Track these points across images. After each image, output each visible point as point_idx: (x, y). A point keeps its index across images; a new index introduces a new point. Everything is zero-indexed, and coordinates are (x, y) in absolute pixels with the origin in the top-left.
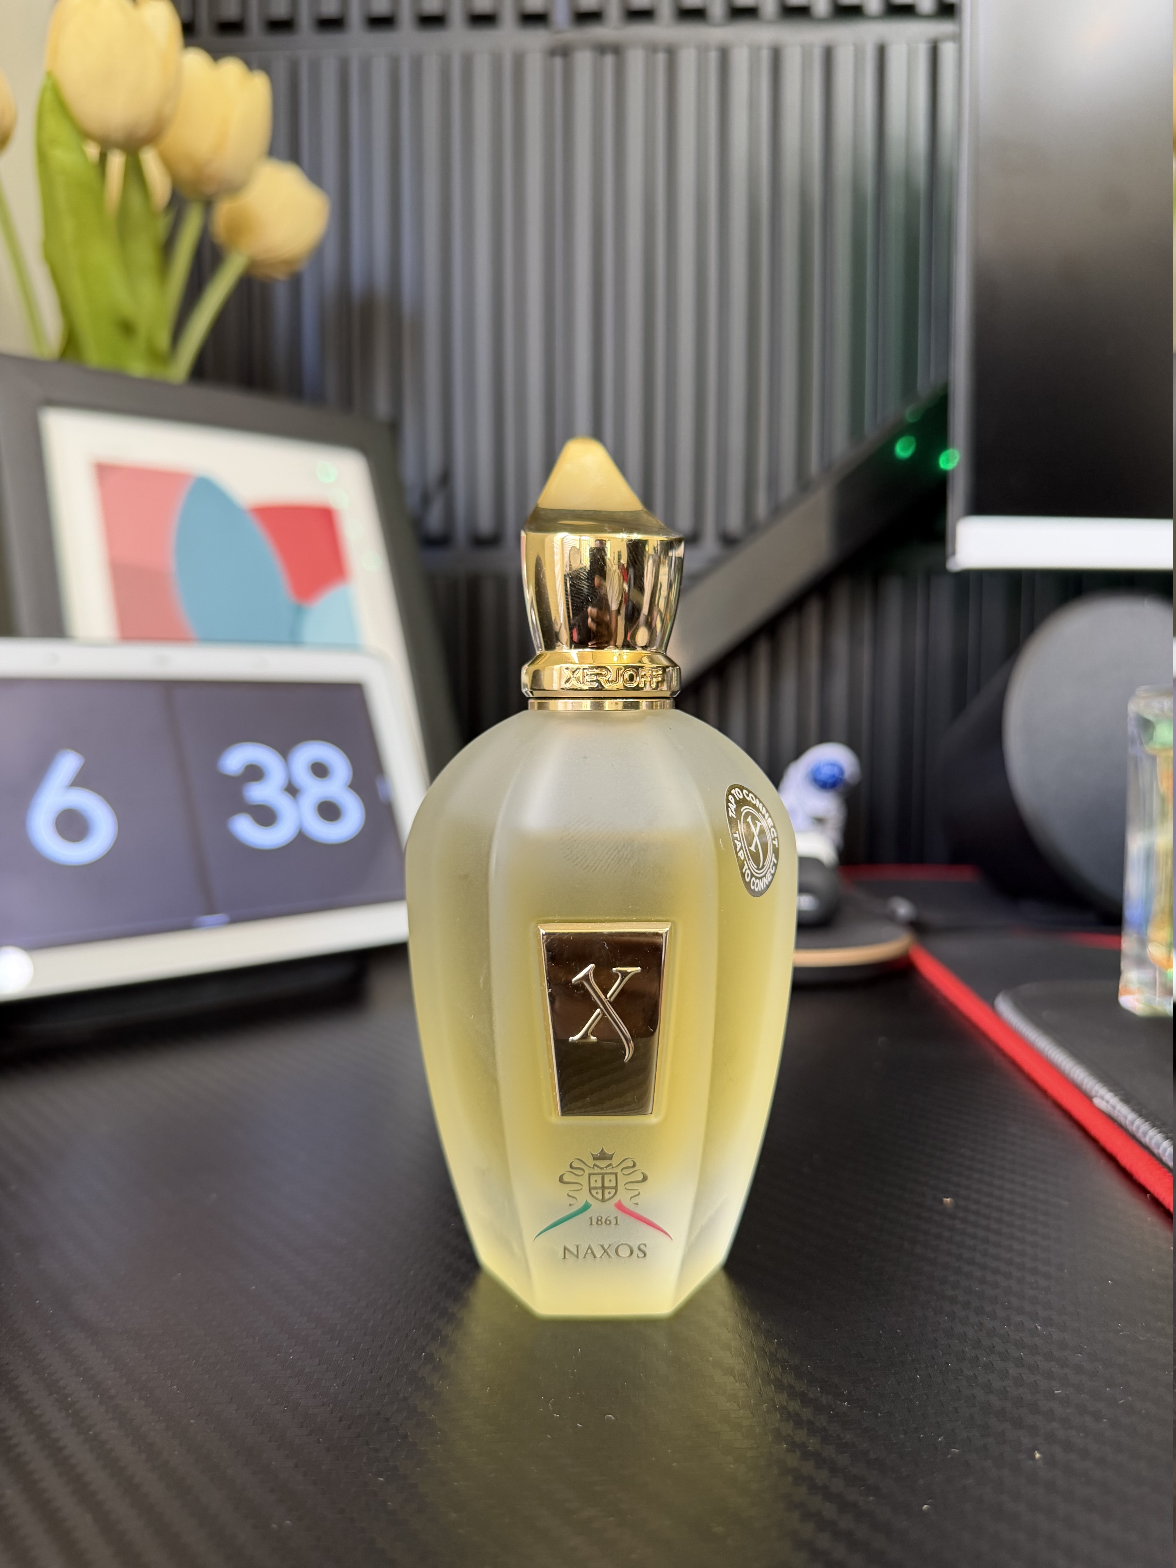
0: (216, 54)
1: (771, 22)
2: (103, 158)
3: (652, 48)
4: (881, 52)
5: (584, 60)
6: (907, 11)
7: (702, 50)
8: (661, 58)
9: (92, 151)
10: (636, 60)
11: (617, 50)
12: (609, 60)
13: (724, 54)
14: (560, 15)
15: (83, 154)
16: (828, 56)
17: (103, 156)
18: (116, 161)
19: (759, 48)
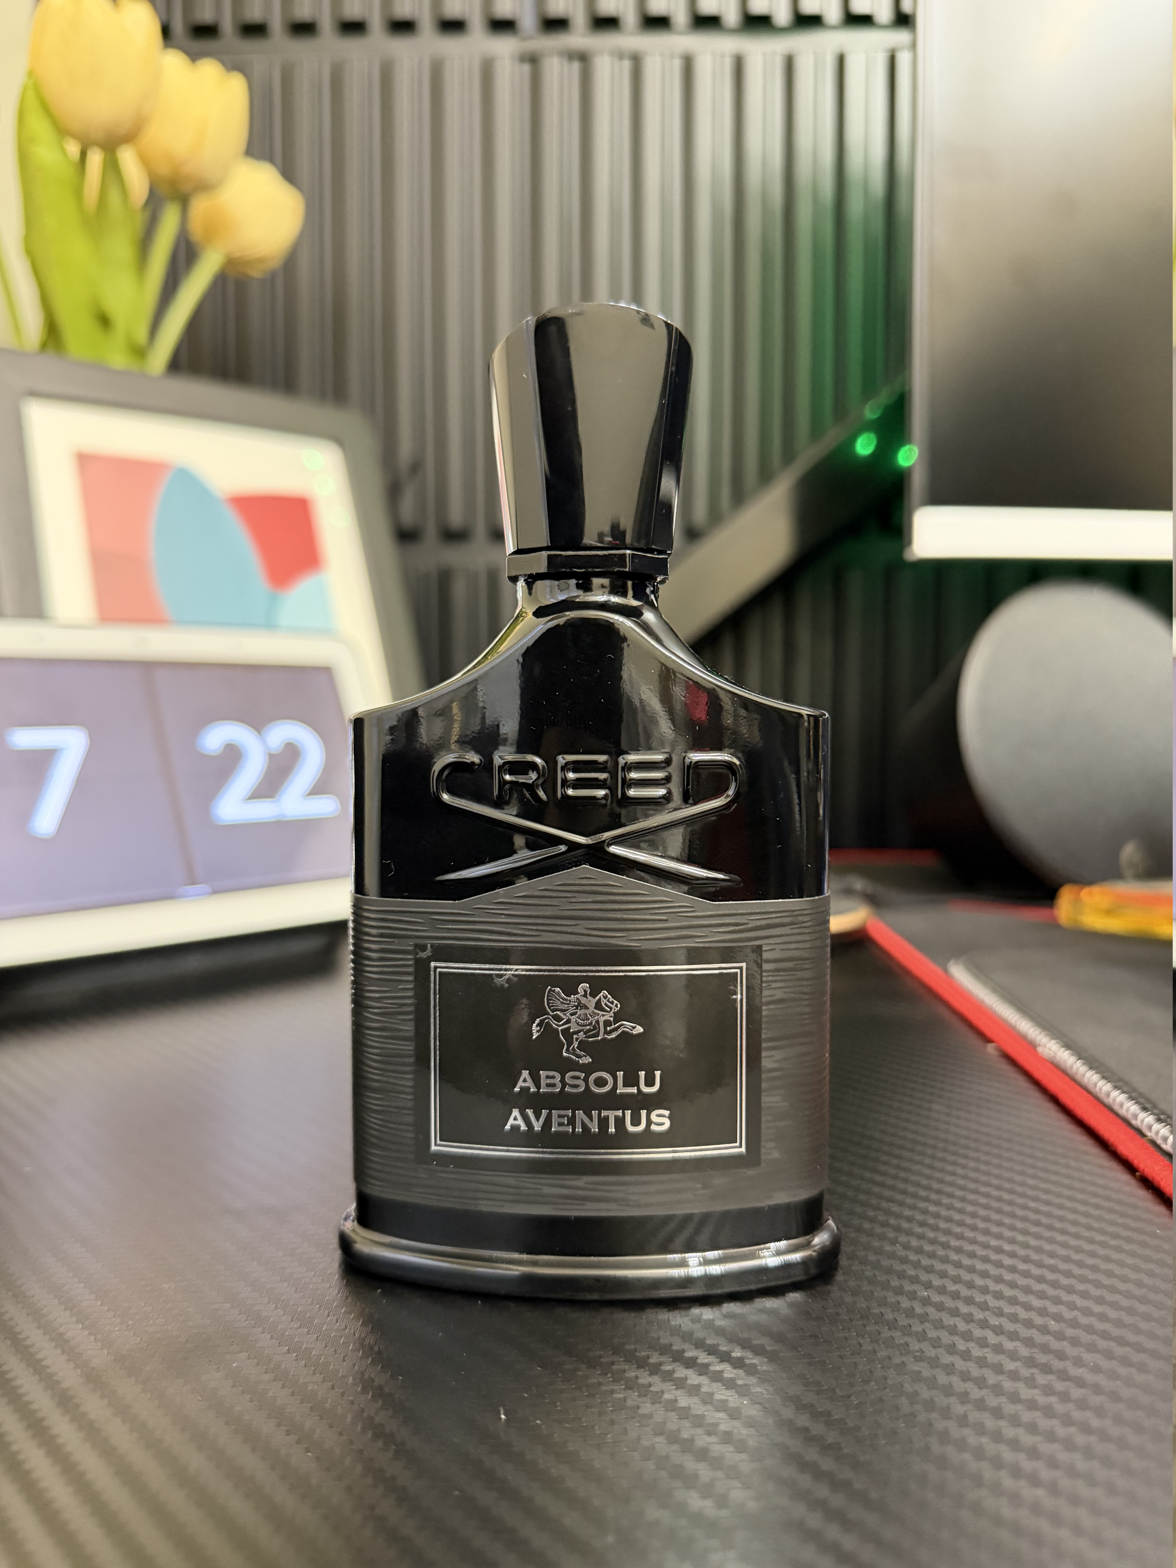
1: (733, 31)
2: (83, 156)
3: (617, 56)
4: (841, 61)
5: (554, 67)
6: (865, 20)
7: (666, 57)
8: (627, 64)
9: (73, 149)
10: (604, 66)
11: (585, 57)
12: (576, 66)
13: (688, 62)
14: (528, 21)
15: (64, 152)
16: (789, 65)
17: (83, 154)
18: (95, 159)
19: (723, 56)
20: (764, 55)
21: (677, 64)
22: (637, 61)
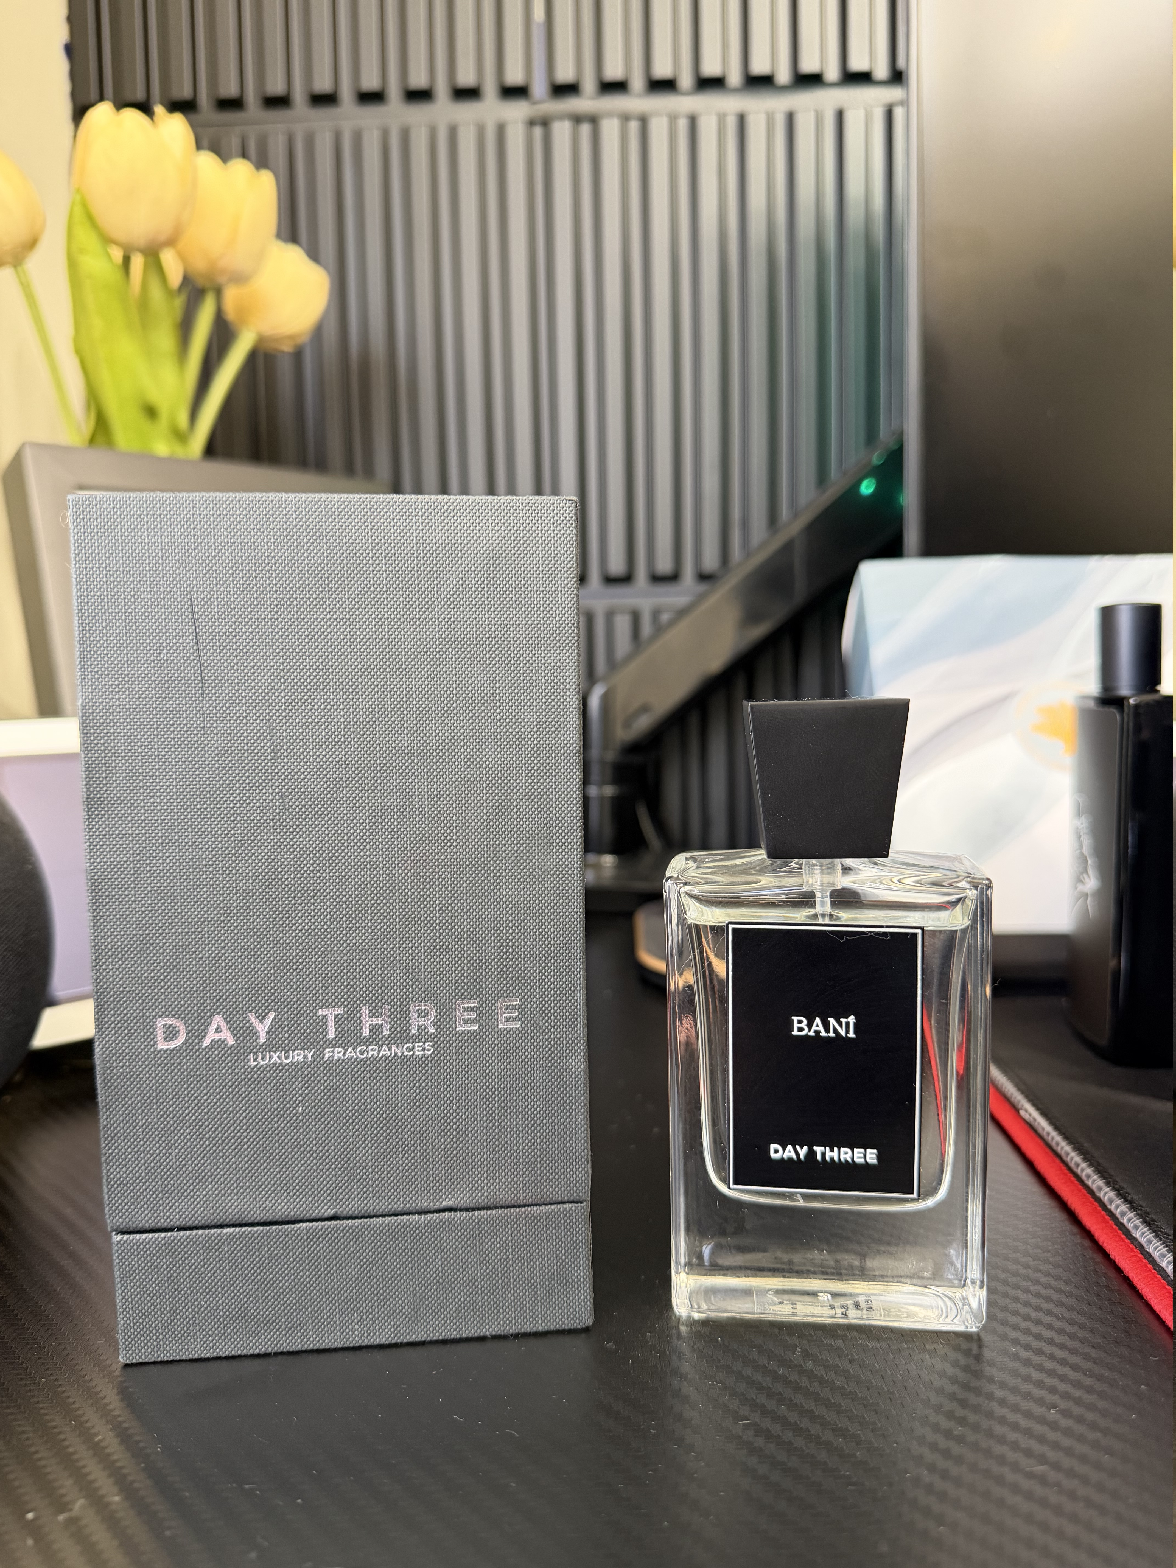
0: (224, 155)
1: (736, 90)
2: (127, 260)
3: (625, 118)
4: (840, 116)
5: (562, 131)
7: (673, 119)
8: (634, 126)
9: (117, 255)
10: (610, 129)
11: (594, 120)
12: (585, 129)
13: (693, 121)
14: (539, 87)
15: (108, 258)
16: (790, 121)
19: (726, 115)
20: (766, 110)
22: (644, 123)
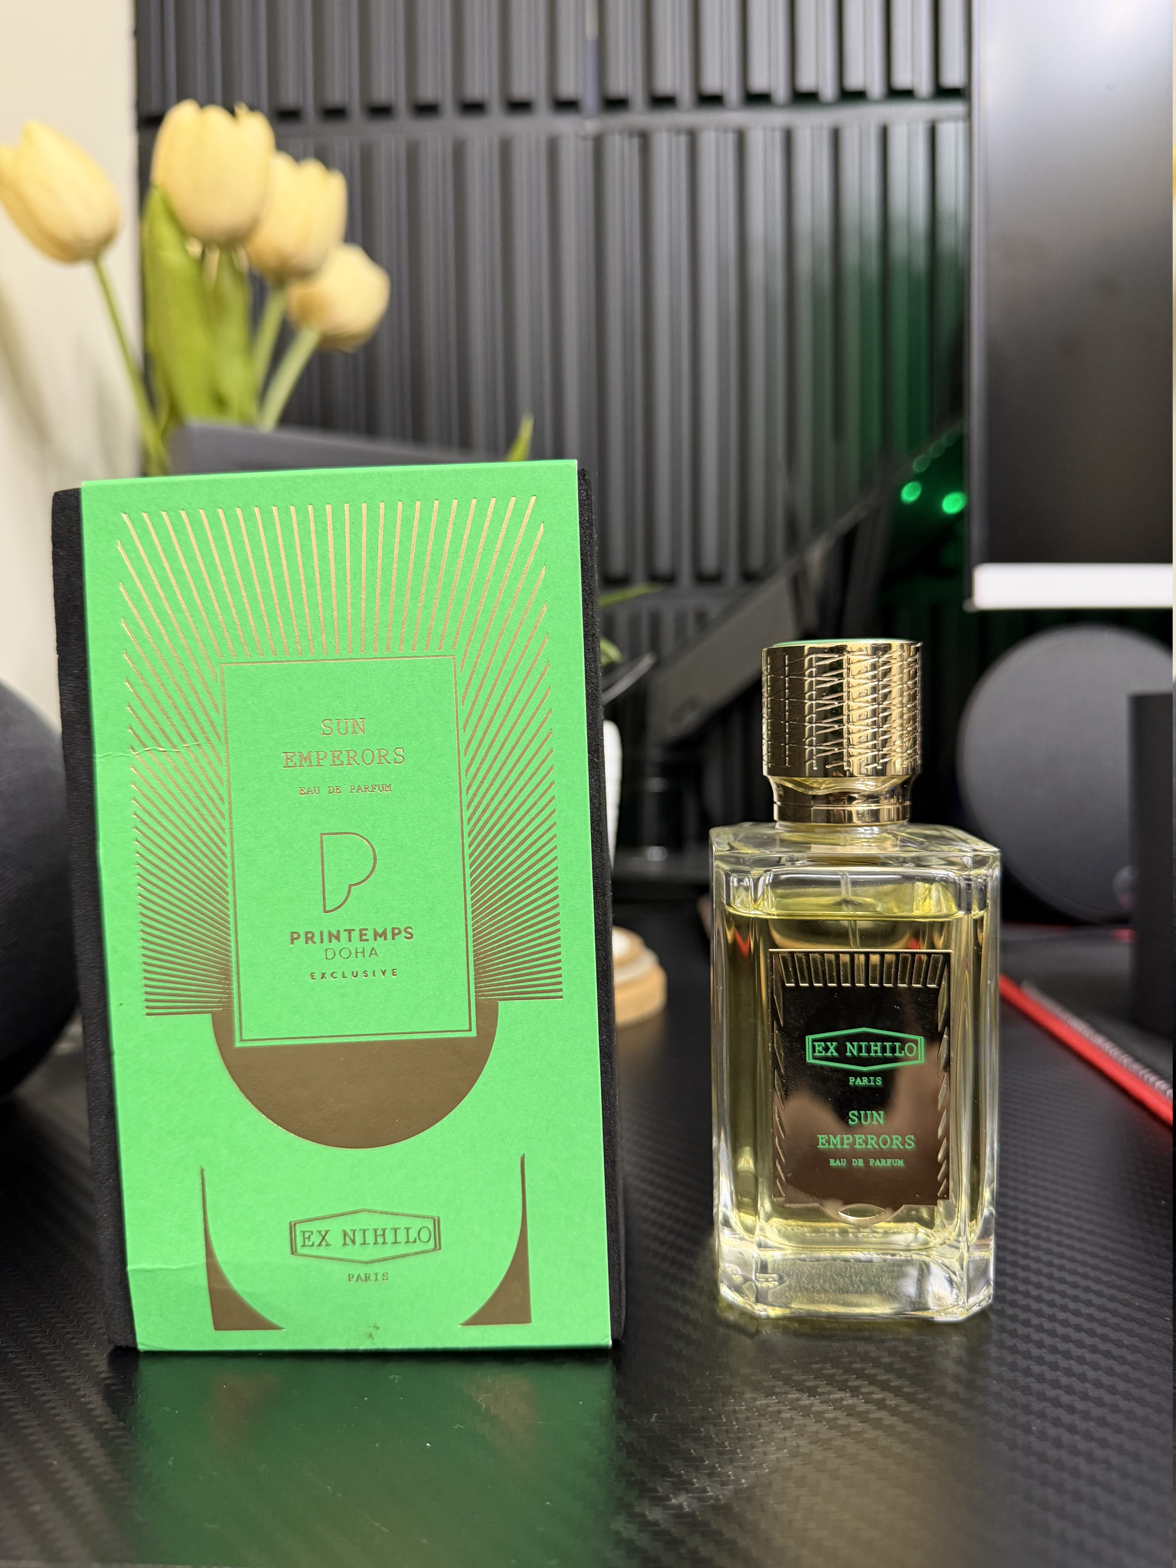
0: (298, 157)
1: (782, 107)
2: (203, 256)
3: (674, 132)
4: (884, 132)
6: (907, 94)
7: (721, 132)
8: (683, 139)
9: (195, 249)
10: (662, 143)
11: (645, 135)
13: (741, 136)
14: (590, 100)
15: (186, 251)
16: (836, 136)
17: (203, 253)
18: (214, 257)
19: (773, 130)
20: (812, 128)
21: (731, 138)
22: (693, 136)
